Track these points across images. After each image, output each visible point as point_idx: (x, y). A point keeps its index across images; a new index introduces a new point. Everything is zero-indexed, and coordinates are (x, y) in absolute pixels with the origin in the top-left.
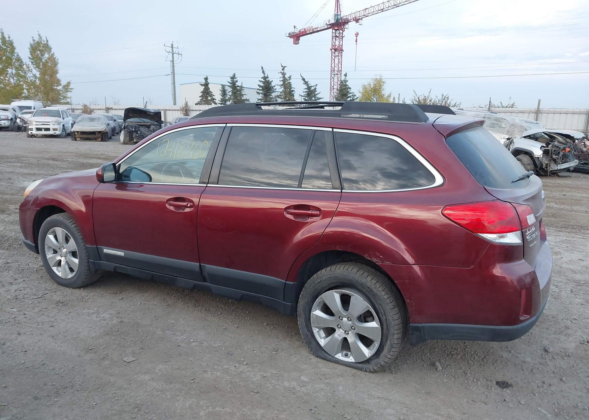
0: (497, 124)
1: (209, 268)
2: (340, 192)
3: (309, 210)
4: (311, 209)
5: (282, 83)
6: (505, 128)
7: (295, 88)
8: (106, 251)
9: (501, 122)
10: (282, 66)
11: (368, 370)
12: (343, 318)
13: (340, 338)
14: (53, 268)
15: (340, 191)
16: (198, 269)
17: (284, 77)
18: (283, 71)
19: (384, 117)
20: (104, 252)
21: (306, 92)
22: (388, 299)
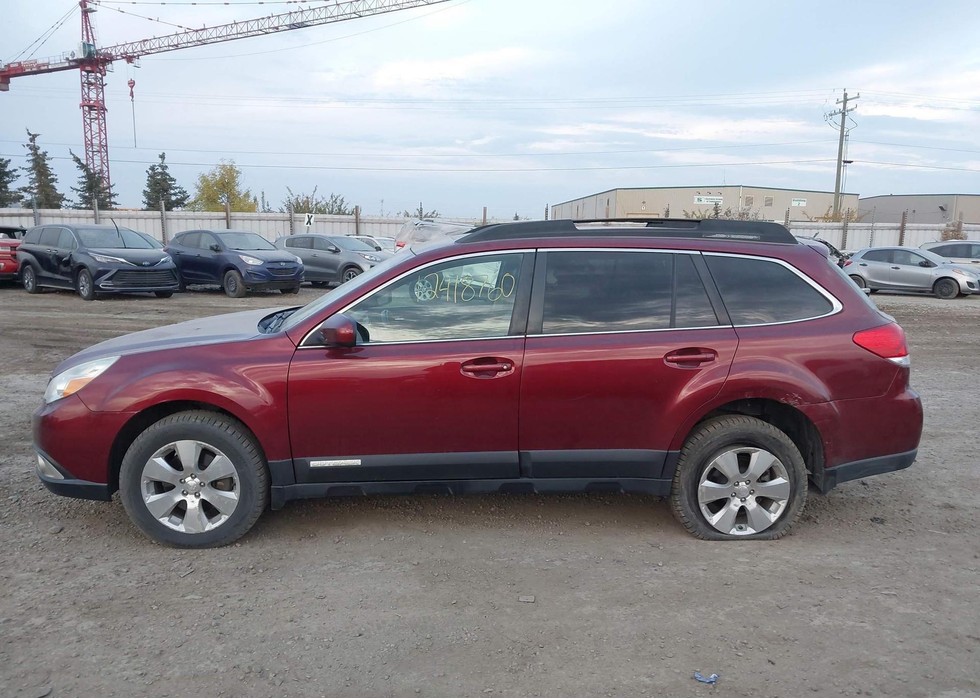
1: (536, 454)
3: (700, 353)
5: (30, 165)
7: (56, 175)
8: (314, 464)
10: (30, 134)
12: (740, 483)
13: (737, 509)
14: (161, 520)
15: (731, 326)
16: (516, 460)
17: (35, 154)
18: (32, 143)
19: (755, 237)
20: (311, 466)
21: (84, 183)
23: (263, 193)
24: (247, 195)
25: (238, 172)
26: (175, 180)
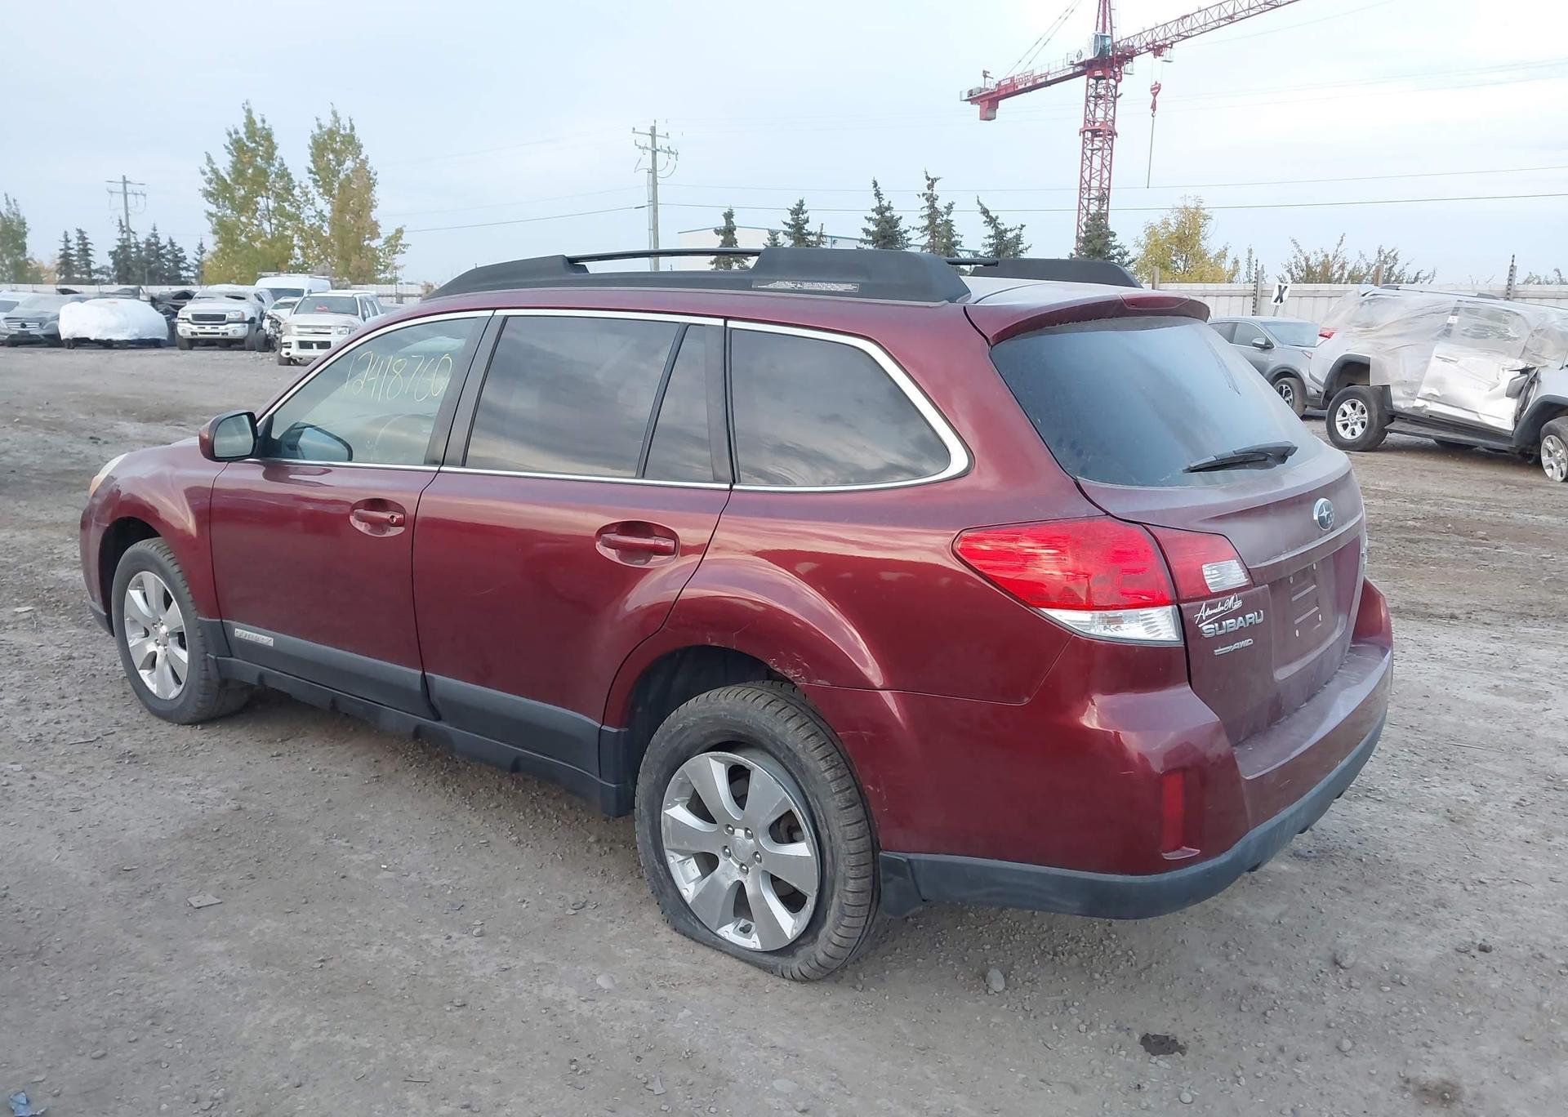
0: (1494, 329)
1: (445, 683)
2: (727, 490)
3: (649, 535)
4: (656, 534)
5: (926, 222)
6: (1515, 339)
7: (961, 236)
8: (239, 632)
9: (1506, 322)
10: (928, 179)
11: (788, 974)
12: (736, 830)
13: (728, 883)
14: (140, 672)
15: (727, 486)
16: (417, 686)
17: (932, 206)
18: (930, 192)
19: (850, 287)
20: (236, 635)
21: (991, 245)
22: (834, 783)
23: (1250, 251)
24: (1222, 255)
25: (1206, 218)
26: (1114, 236)
